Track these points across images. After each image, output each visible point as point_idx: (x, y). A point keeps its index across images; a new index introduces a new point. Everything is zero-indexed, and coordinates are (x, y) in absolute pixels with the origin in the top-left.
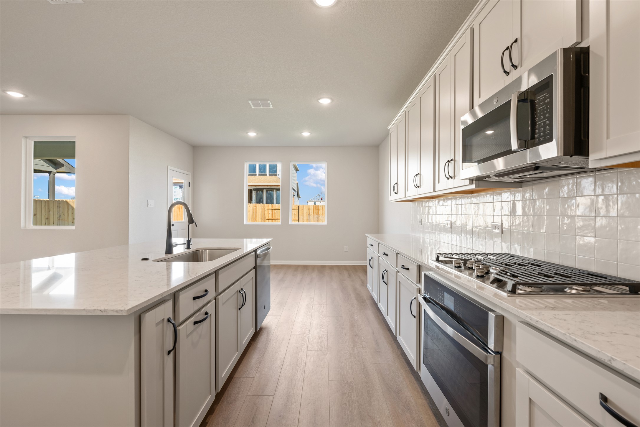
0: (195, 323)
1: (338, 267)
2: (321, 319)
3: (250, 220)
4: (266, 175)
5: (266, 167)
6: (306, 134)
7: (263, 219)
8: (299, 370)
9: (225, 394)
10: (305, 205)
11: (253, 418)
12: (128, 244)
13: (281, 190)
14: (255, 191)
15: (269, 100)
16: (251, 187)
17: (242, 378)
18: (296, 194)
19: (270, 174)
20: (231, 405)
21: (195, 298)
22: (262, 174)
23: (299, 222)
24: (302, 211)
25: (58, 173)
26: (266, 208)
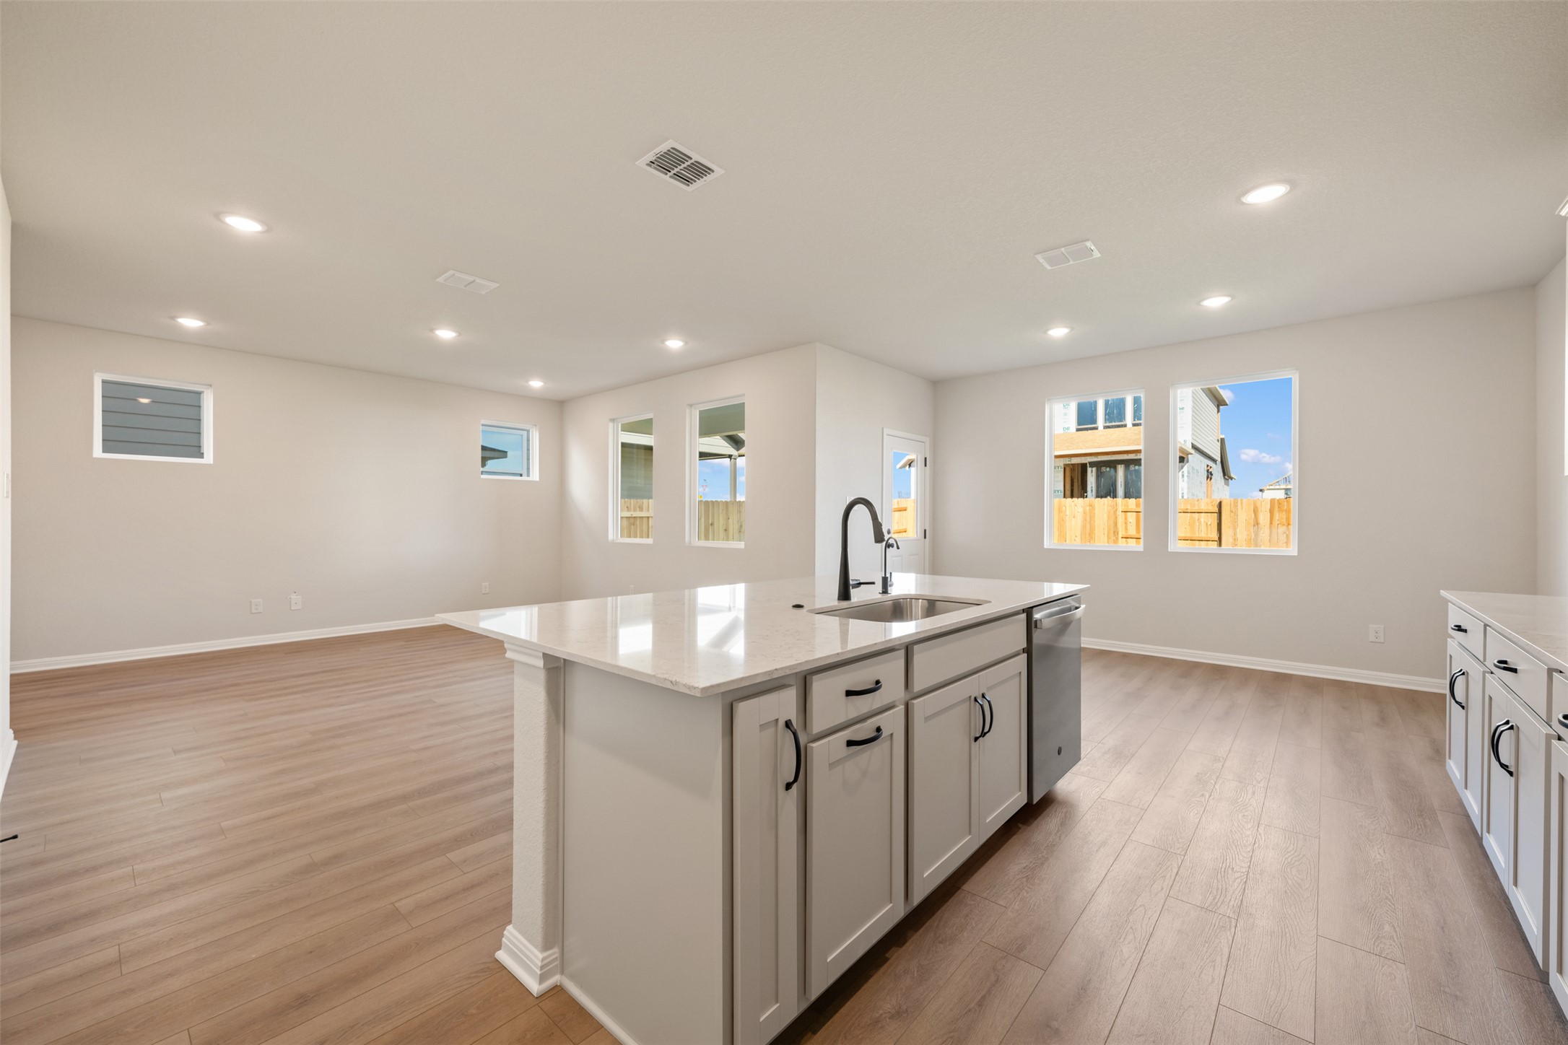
0: (850, 743)
1: (1342, 687)
2: (1236, 824)
3: (1076, 539)
4: (1125, 426)
5: (1124, 405)
6: (1216, 302)
7: (1112, 535)
8: (1130, 937)
9: (934, 917)
10: (1242, 500)
11: (984, 997)
12: (814, 574)
13: (1143, 462)
14: (1094, 469)
15: (1088, 240)
16: (1083, 458)
17: (978, 899)
18: (1217, 469)
19: (1135, 422)
20: (941, 945)
21: (849, 693)
22: (1113, 424)
23: (1220, 544)
24: (1232, 515)
25: (740, 456)
26: (1120, 508)
